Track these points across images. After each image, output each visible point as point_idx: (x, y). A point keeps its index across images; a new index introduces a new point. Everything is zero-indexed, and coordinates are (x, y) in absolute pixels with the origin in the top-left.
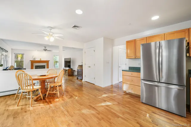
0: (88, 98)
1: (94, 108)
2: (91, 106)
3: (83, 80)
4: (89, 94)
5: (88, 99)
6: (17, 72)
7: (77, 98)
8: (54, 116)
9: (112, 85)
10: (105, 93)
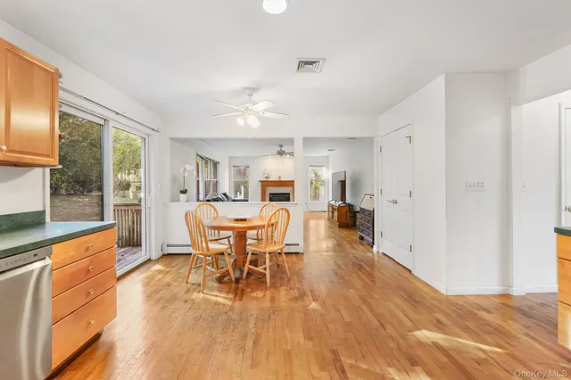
0: (347, 319)
1: (344, 371)
2: (337, 359)
3: (375, 248)
4: (364, 307)
5: (348, 324)
6: (199, 206)
7: (314, 305)
8: (219, 340)
9: (506, 296)
10: (439, 326)
